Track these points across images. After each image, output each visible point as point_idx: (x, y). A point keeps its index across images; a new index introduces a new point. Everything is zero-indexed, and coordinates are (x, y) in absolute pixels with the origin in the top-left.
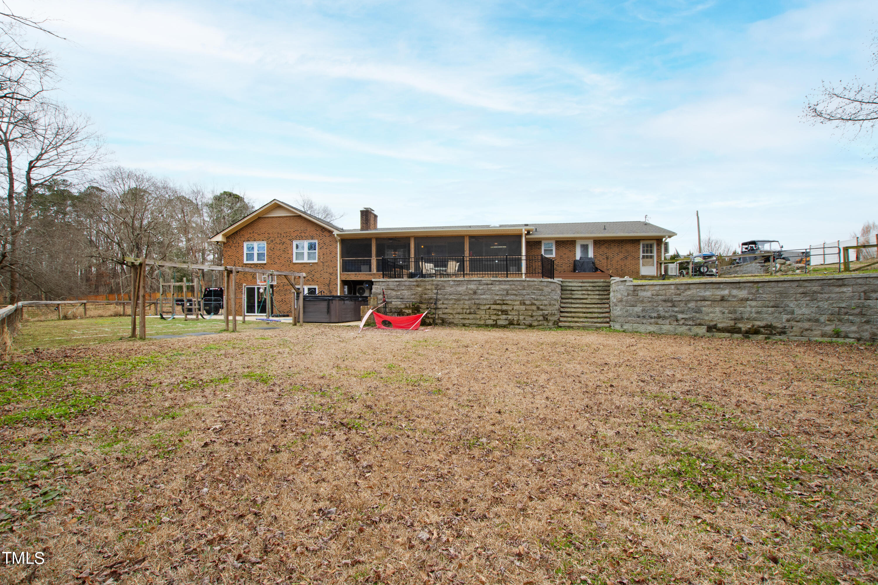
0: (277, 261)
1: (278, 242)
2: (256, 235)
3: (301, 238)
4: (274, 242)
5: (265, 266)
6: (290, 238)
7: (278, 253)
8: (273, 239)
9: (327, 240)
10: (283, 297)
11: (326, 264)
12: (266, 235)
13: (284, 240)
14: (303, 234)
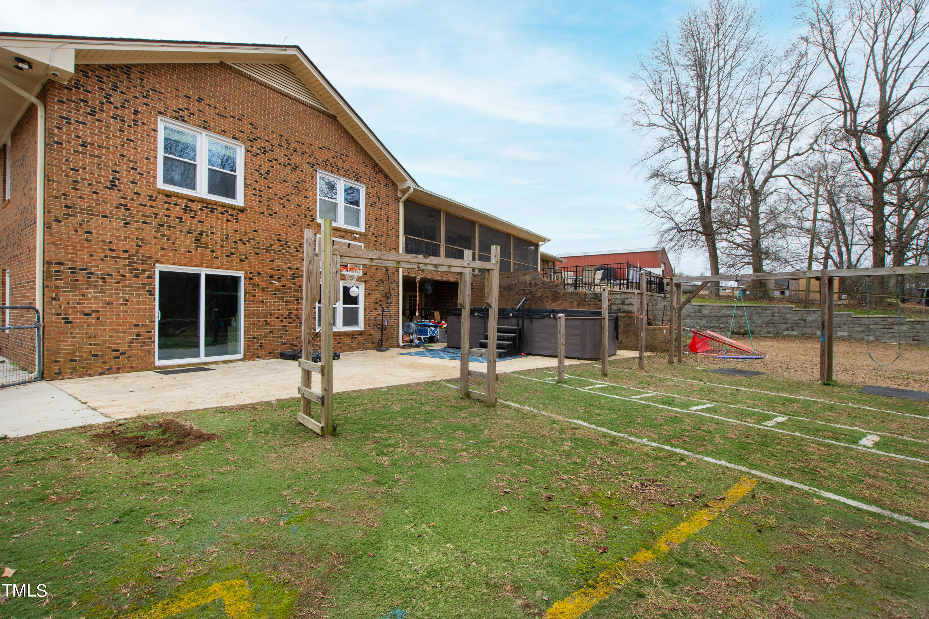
0: (277, 208)
1: (282, 160)
2: (210, 114)
3: (336, 170)
4: (270, 155)
5: (241, 216)
6: (311, 160)
7: (280, 189)
8: (268, 146)
9: (384, 191)
10: (292, 306)
11: (381, 240)
12: (247, 128)
13: (296, 159)
14: (339, 163)
